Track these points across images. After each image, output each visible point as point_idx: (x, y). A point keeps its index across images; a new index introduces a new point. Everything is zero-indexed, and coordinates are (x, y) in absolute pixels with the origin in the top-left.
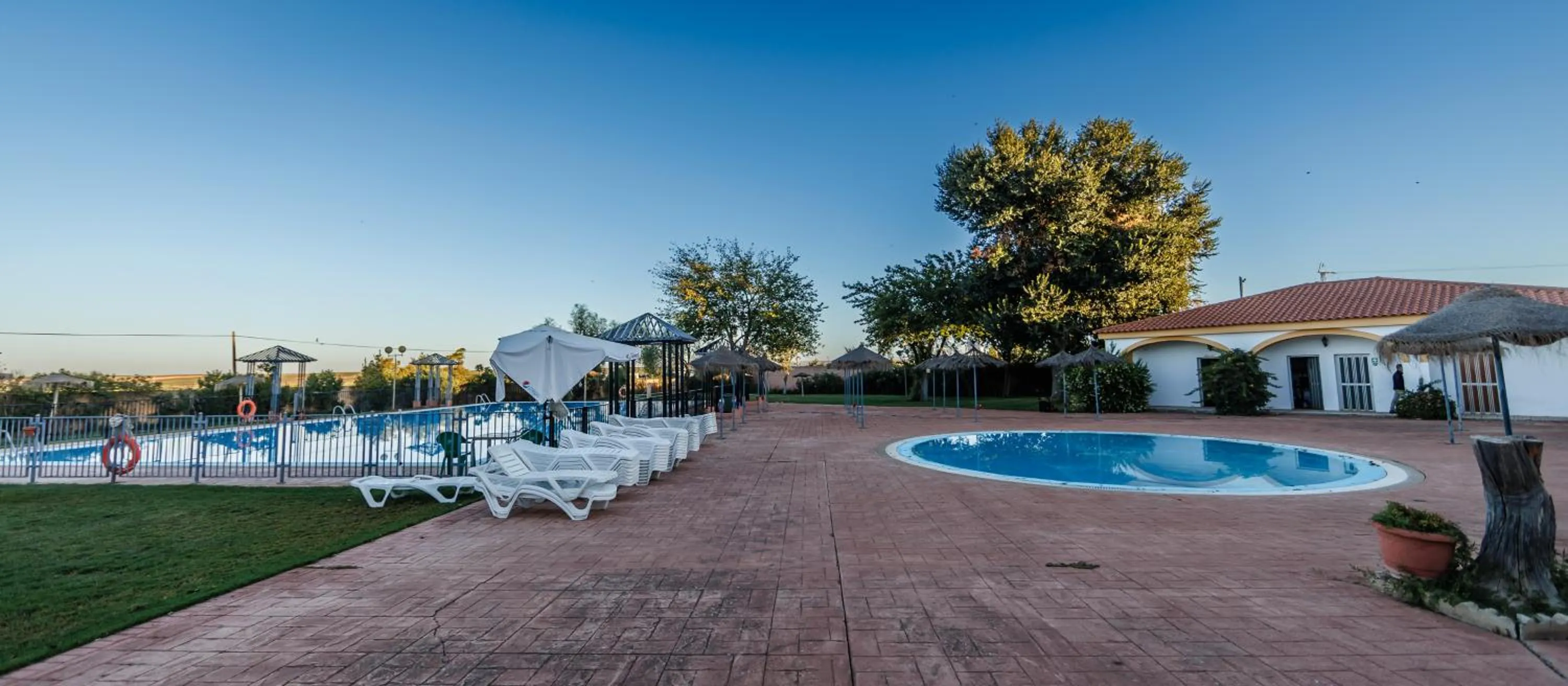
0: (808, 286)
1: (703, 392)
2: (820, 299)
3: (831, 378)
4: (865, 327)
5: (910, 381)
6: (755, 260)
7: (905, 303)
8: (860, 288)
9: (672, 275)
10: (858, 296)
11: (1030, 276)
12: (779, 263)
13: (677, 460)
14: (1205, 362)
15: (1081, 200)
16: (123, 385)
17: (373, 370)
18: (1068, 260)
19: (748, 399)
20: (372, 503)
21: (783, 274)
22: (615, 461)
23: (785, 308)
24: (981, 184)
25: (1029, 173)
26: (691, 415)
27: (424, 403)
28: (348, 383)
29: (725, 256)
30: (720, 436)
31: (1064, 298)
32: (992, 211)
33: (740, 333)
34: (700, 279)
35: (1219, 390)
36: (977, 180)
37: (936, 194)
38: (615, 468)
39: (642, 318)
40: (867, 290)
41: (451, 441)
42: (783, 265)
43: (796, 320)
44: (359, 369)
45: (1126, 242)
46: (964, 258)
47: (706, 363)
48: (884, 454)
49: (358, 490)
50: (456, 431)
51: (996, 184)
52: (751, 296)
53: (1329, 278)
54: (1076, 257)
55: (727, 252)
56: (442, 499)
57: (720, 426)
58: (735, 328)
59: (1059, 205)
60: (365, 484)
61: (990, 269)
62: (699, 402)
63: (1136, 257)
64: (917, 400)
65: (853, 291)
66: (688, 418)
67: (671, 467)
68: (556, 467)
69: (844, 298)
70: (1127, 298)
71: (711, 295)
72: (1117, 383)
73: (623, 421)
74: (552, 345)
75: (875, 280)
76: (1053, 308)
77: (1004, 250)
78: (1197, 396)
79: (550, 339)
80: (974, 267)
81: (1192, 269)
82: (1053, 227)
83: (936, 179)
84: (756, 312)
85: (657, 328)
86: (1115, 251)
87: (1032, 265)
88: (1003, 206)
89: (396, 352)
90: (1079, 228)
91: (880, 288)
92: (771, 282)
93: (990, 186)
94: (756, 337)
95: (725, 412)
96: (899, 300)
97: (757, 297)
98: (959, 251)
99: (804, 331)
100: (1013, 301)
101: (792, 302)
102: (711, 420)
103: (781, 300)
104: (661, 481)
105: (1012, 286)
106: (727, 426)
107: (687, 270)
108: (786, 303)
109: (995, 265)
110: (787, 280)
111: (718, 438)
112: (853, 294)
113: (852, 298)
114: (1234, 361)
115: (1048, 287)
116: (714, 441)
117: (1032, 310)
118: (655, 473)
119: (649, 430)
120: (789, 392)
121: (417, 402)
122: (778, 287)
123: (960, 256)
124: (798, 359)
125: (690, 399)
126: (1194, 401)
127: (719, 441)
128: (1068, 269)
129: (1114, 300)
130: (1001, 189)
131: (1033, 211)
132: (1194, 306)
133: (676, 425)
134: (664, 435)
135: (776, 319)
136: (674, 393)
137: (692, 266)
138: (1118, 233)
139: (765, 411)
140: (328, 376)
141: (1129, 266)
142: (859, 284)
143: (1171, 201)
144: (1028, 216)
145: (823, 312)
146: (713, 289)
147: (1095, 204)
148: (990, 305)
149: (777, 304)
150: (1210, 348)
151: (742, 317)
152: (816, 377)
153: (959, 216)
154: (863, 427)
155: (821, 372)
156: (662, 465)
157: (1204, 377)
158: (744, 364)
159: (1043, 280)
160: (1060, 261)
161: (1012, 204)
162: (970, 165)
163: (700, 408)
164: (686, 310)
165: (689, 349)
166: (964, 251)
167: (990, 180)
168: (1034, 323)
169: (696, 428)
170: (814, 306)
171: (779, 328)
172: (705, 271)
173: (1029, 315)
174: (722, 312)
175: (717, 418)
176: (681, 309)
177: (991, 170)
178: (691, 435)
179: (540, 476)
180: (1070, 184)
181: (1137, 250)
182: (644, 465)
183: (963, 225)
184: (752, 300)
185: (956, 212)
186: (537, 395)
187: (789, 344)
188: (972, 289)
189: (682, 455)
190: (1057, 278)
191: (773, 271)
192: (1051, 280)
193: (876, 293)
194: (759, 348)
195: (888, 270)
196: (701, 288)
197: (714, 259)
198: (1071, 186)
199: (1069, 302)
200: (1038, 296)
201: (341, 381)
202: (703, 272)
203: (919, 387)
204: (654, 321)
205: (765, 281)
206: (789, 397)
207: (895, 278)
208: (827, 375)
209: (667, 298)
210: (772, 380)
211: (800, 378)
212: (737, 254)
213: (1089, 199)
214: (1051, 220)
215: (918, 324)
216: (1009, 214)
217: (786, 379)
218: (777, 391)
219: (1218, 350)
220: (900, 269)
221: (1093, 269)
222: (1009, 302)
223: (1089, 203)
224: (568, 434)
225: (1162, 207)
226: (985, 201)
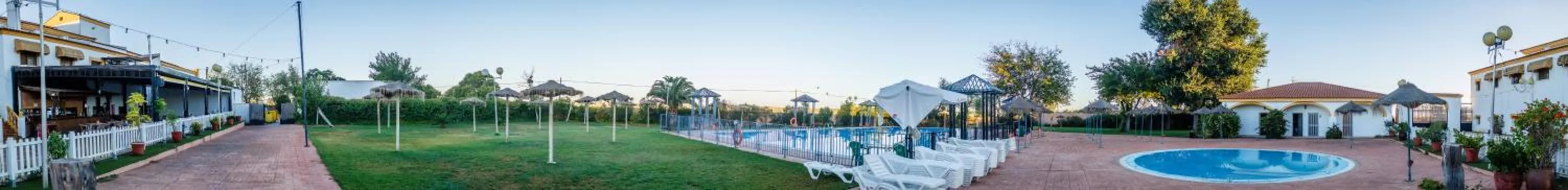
0: (1067, 67)
1: (1007, 125)
2: (1073, 75)
3: (1076, 118)
4: (1097, 91)
5: (1119, 121)
6: (1037, 52)
7: (1120, 79)
8: (1095, 69)
9: (991, 61)
10: (1094, 74)
11: (1188, 67)
12: (1051, 54)
13: (990, 169)
14: (1263, 115)
15: (1214, 32)
16: (762, 110)
17: (847, 107)
18: (1206, 60)
19: (1032, 129)
20: (813, 177)
21: (1053, 60)
22: (946, 171)
23: (1053, 79)
24: (1167, 17)
25: (1192, 14)
26: (1000, 139)
27: (864, 124)
28: (835, 113)
29: (1020, 50)
30: (1018, 152)
31: (1202, 81)
32: (1171, 32)
33: (1028, 92)
34: (1006, 62)
35: (1268, 128)
36: (1164, 15)
37: (1141, 20)
38: (944, 177)
39: (970, 78)
40: (1099, 71)
41: (856, 147)
42: (1053, 55)
43: (1059, 86)
44: (839, 108)
45: (1233, 55)
46: (1153, 56)
47: (1010, 107)
48: (1119, 165)
49: (806, 169)
50: (858, 141)
51: (1174, 18)
52: (1035, 72)
53: (1295, 82)
54: (1210, 60)
55: (1021, 48)
56: (845, 180)
57: (1018, 145)
58: (1025, 90)
59: (1204, 32)
60: (811, 165)
61: (1167, 62)
62: (1005, 130)
63: (1237, 63)
64: (1123, 131)
65: (1092, 71)
66: (998, 141)
67: (986, 174)
68: (907, 173)
69: (1086, 74)
70: (1231, 81)
71: (1012, 71)
72: (1227, 124)
73: (958, 141)
74: (910, 92)
75: (1104, 65)
76: (1198, 85)
77: (1176, 53)
78: (1258, 131)
79: (908, 88)
80: (1158, 61)
81: (1257, 71)
82: (1200, 44)
83: (1141, 13)
84: (1037, 81)
85: (979, 84)
86: (1228, 59)
87: (1188, 62)
88: (1176, 29)
89: (853, 99)
90: (1212, 46)
91: (1106, 70)
92: (1046, 63)
93: (1171, 18)
94: (1036, 95)
95: (1020, 136)
96: (1116, 77)
97: (1038, 72)
98: (1150, 52)
99: (1064, 92)
100: (1178, 80)
101: (1058, 76)
102: (1012, 141)
103: (1051, 74)
104: (979, 182)
105: (1178, 72)
106: (1022, 145)
107: (999, 57)
108: (1054, 76)
109: (1171, 60)
110: (1055, 64)
111: (1016, 153)
112: (1091, 73)
113: (1091, 75)
114: (1275, 115)
115: (1196, 74)
116: (1013, 154)
117: (1188, 85)
118: (975, 178)
119: (973, 148)
120: (1054, 126)
121: (861, 124)
122: (1049, 67)
123: (1151, 55)
124: (1059, 108)
125: (1000, 128)
126: (1256, 133)
127: (1017, 155)
128: (1206, 66)
129: (1225, 83)
130: (1176, 20)
131: (1191, 35)
132: (1254, 89)
133: (992, 145)
134: (982, 153)
135: (1049, 85)
136: (989, 123)
137: (1002, 55)
138: (1227, 50)
139: (1043, 136)
140: (827, 109)
141: (1234, 67)
142: (1095, 67)
143: (1252, 39)
144: (1188, 36)
145: (1074, 82)
146: (1013, 68)
147: (1221, 35)
148: (1166, 81)
149: (1049, 77)
150: (1265, 108)
151: (1029, 84)
152: (1068, 118)
153: (1152, 33)
154: (1100, 147)
155: (1071, 116)
156: (979, 173)
157: (1262, 122)
158: (1034, 108)
159: (1194, 70)
160: (1202, 61)
161: (1181, 29)
162: (1161, 7)
163: (1005, 135)
164: (998, 79)
165: (999, 101)
166: (1154, 52)
167: (1171, 15)
168: (1189, 92)
169: (1003, 148)
170: (1070, 78)
171: (1050, 90)
172: (1009, 57)
173: (1187, 88)
174: (1019, 80)
175: (1016, 140)
176: (995, 79)
177: (1172, 10)
178: (1000, 152)
179: (892, 177)
180: (1210, 23)
181: (1238, 60)
182: (967, 173)
183: (1154, 38)
184: (1035, 74)
185: (1151, 31)
186: (901, 123)
187: (1057, 99)
188: (1157, 73)
189: (993, 165)
190: (1201, 69)
191: (1047, 58)
192: (1198, 70)
193: (1103, 72)
194: (1039, 101)
195: (1111, 60)
196: (1006, 67)
197: (1014, 51)
198: (1211, 24)
199: (1205, 83)
200: (1191, 78)
201: (832, 112)
202: (1007, 58)
203: (1125, 124)
204: (977, 79)
205: (1042, 64)
206: (1054, 128)
207: (1115, 65)
208: (1073, 117)
209: (987, 72)
210: (1046, 119)
211: (1059, 119)
212: (1026, 48)
213: (1218, 32)
214: (1199, 40)
215: (1126, 91)
216: (1180, 33)
217: (1052, 119)
218: (1047, 125)
219: (1268, 109)
220: (1118, 60)
221: (1218, 66)
222: (1177, 80)
223: (1217, 34)
224: (920, 150)
225: (1247, 41)
226: (1168, 26)
